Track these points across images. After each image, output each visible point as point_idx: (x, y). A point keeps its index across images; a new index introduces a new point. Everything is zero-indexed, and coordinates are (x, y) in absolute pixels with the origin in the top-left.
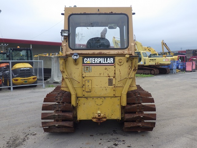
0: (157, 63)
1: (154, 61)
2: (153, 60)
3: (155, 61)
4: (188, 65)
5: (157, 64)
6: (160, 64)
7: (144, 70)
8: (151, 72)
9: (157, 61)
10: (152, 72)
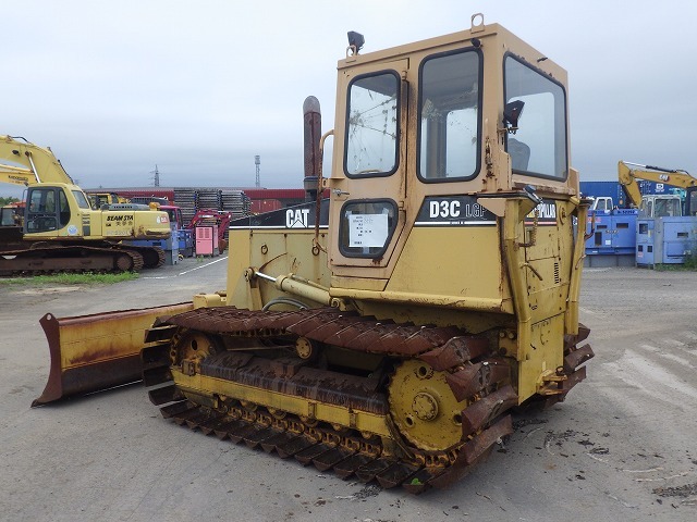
0: (140, 231)
1: (124, 223)
2: (120, 218)
3: (130, 223)
4: (201, 236)
5: (137, 234)
6: (149, 233)
7: (83, 257)
8: (115, 263)
9: (137, 224)
10: (123, 262)
